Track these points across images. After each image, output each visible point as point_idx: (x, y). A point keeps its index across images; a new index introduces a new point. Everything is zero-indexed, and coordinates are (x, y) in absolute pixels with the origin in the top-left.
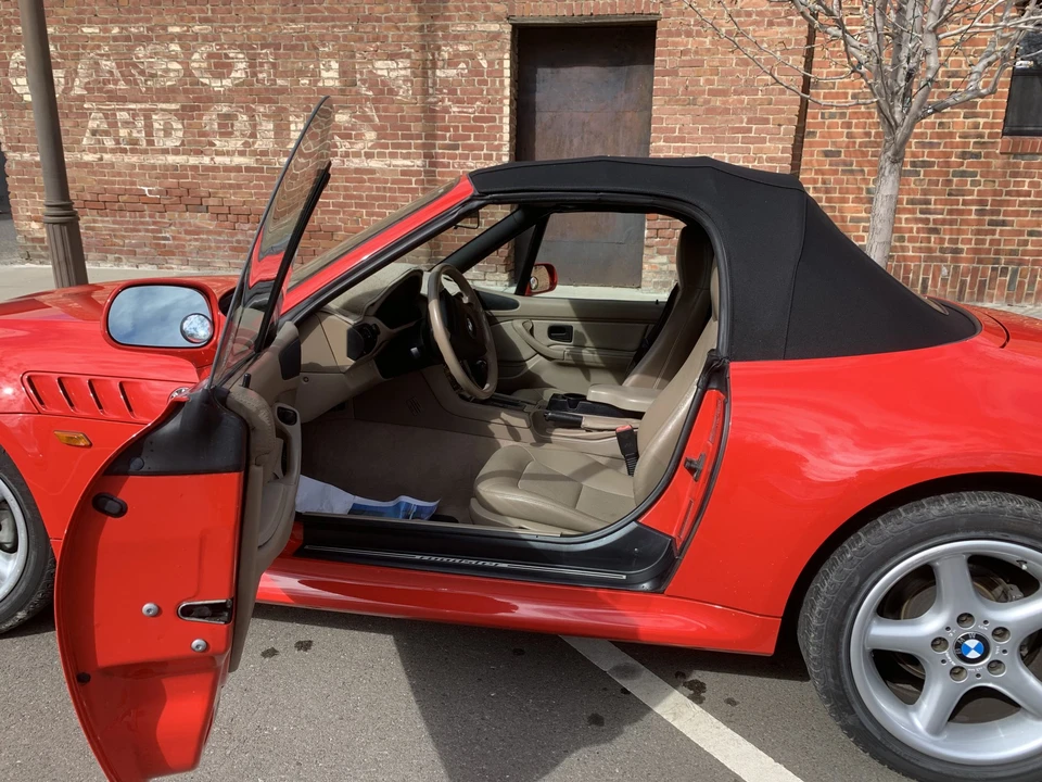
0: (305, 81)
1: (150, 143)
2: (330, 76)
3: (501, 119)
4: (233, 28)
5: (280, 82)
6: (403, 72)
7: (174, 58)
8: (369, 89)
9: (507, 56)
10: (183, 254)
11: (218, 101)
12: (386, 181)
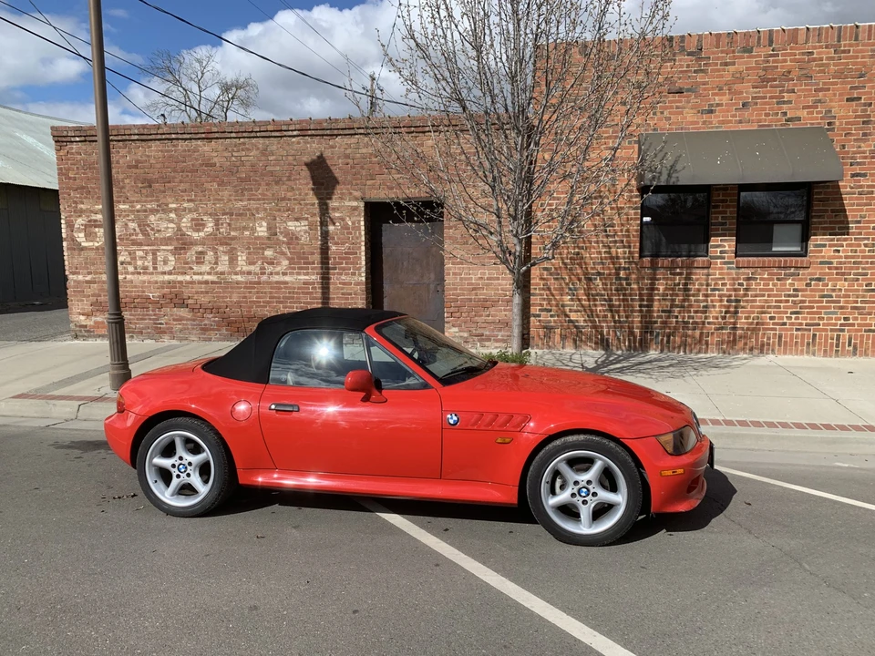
0: (247, 233)
1: (155, 268)
2: (262, 230)
3: (360, 253)
4: (206, 204)
5: (232, 233)
6: (304, 228)
7: (172, 221)
8: (284, 237)
9: (362, 219)
10: (171, 332)
11: (196, 244)
12: (294, 288)
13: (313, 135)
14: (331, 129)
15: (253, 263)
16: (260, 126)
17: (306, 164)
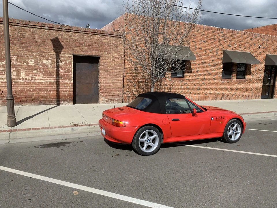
0: (25, 64)
2: (32, 63)
3: (71, 73)
5: (18, 63)
6: (50, 63)
8: (42, 66)
9: (72, 61)
12: (46, 85)
13: (54, 30)
14: (61, 29)
15: (28, 75)
16: (32, 23)
17: (51, 40)
